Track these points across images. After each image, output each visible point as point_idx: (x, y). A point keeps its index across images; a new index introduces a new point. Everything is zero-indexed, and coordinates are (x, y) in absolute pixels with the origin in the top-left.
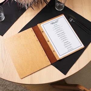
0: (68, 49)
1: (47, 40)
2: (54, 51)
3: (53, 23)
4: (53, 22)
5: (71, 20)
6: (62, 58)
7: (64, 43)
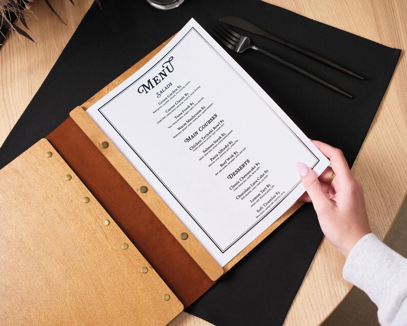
0: (257, 206)
1: (136, 187)
2: (186, 236)
3: (147, 87)
4: (150, 76)
5: (237, 43)
6: (236, 261)
7: (230, 177)
